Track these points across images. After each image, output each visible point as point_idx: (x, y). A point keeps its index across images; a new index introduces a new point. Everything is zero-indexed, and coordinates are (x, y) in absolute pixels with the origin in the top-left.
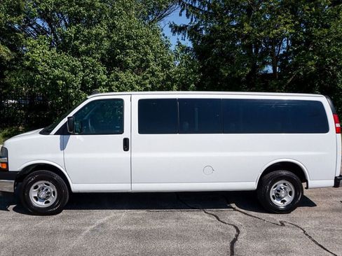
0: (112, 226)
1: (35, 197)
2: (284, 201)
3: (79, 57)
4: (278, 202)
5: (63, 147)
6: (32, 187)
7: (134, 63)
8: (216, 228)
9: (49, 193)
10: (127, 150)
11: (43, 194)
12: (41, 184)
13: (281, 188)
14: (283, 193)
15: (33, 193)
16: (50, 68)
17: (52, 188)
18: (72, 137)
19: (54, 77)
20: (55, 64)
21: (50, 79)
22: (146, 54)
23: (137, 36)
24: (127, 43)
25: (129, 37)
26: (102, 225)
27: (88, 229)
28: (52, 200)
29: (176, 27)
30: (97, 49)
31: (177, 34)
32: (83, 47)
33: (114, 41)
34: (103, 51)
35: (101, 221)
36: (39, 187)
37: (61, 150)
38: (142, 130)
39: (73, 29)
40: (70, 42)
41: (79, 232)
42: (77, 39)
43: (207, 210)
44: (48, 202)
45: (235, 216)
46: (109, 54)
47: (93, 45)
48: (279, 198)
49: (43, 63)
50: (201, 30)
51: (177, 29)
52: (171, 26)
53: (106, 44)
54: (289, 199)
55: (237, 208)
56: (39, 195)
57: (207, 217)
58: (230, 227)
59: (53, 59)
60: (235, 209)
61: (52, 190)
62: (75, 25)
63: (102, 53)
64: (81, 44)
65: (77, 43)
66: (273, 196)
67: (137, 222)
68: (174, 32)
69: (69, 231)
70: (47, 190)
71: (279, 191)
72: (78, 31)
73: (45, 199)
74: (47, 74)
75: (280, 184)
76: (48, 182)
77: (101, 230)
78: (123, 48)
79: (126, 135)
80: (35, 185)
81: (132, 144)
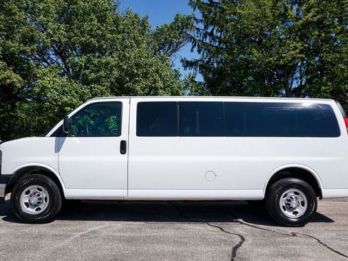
0: (104, 233)
1: (26, 204)
2: (296, 213)
3: (88, 84)
4: (289, 214)
5: (58, 149)
6: (24, 192)
7: (143, 91)
8: (218, 237)
9: (40, 199)
10: (124, 153)
11: (34, 200)
12: (33, 188)
13: (291, 198)
14: (294, 204)
15: (24, 199)
16: (58, 95)
17: (44, 194)
18: (67, 139)
19: (62, 103)
20: (64, 91)
21: (58, 105)
22: (155, 81)
23: (146, 64)
24: (136, 71)
25: (138, 66)
26: (94, 232)
27: (78, 235)
28: (44, 207)
29: (187, 62)
30: (107, 77)
31: (188, 68)
32: (93, 76)
33: (123, 69)
34: (112, 80)
35: (94, 229)
36: (31, 192)
37: (56, 152)
38: (140, 132)
39: (84, 58)
40: (80, 71)
41: (68, 237)
42: (87, 68)
43: (211, 223)
44: (39, 209)
45: (241, 228)
46: (118, 83)
47: (102, 73)
48: (290, 209)
49: (52, 90)
50: (212, 64)
51: (188, 64)
52: (182, 61)
53: (116, 73)
54: (301, 211)
55: (244, 222)
56: (30, 201)
57: (209, 228)
58: (234, 236)
59: (62, 86)
60: (241, 223)
61: (45, 196)
62: (85, 55)
63: (111, 82)
64: (90, 73)
65: (87, 72)
66: (283, 207)
67: (132, 230)
68: (185, 67)
69: (56, 236)
70: (39, 195)
71: (290, 201)
72: (89, 61)
73: (36, 206)
74: (55, 100)
75: (290, 193)
76: (40, 187)
77: (91, 235)
78: (132, 76)
79: (123, 137)
80: (26, 190)
81: (130, 147)
